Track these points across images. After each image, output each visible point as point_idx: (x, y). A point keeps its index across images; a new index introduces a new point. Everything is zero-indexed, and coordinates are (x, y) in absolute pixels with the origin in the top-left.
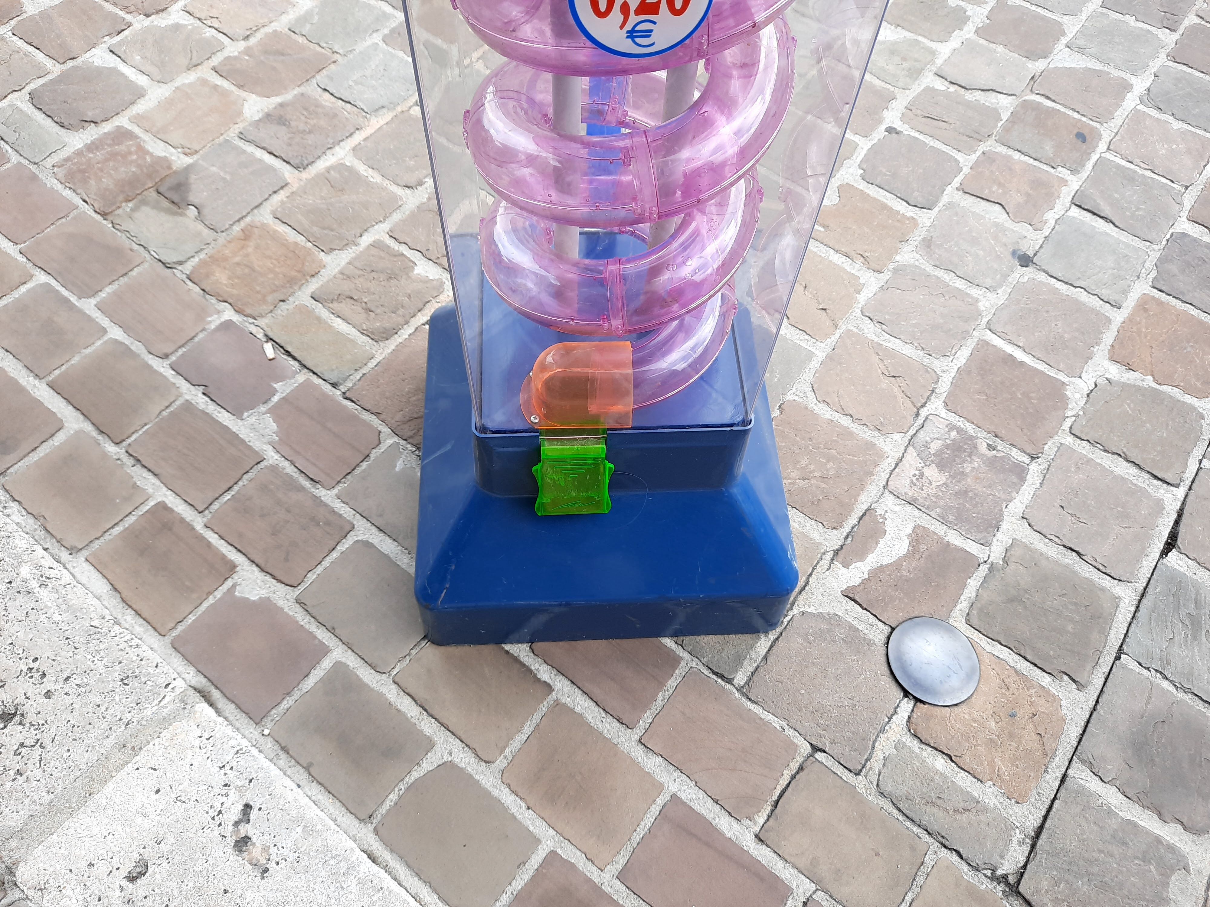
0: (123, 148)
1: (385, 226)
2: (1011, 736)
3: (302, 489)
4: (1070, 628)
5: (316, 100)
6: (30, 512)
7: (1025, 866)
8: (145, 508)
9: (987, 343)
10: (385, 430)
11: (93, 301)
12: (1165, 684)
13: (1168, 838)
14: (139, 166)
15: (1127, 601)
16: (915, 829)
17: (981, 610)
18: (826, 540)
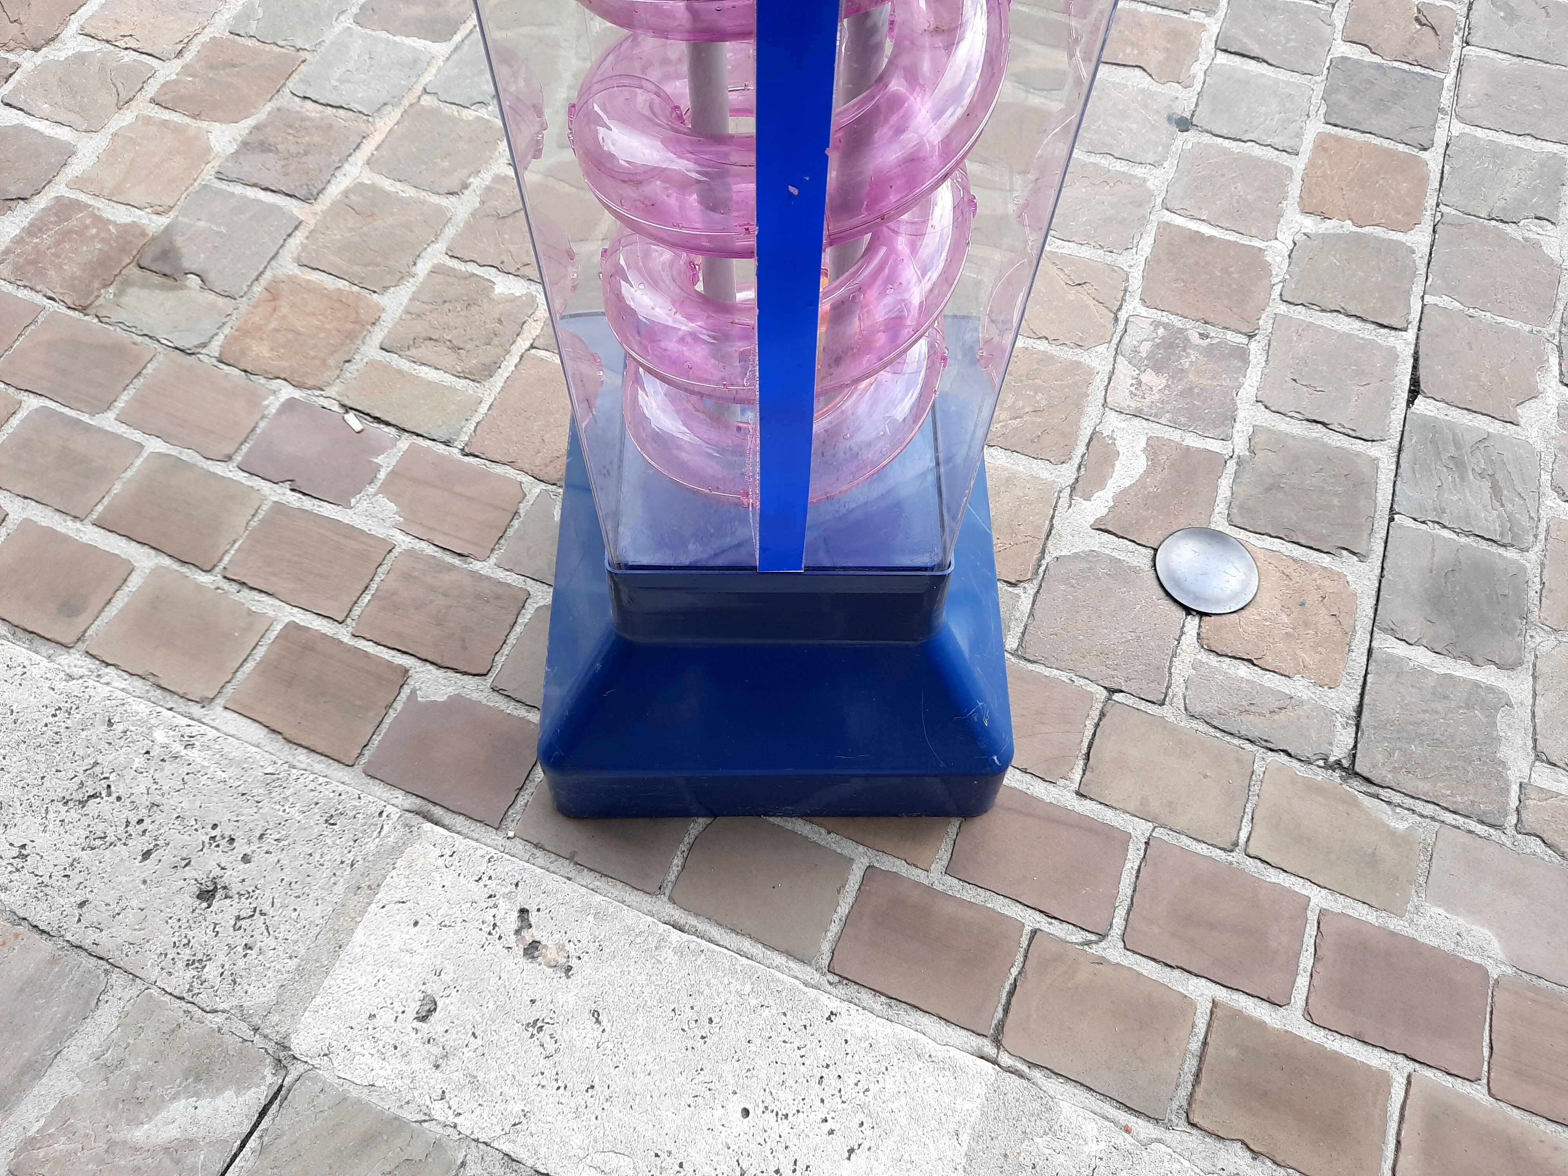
0: (74, 223)
1: (440, 247)
2: (1306, 624)
3: (453, 567)
4: (1335, 502)
5: (298, 112)
6: (133, 672)
7: (1355, 746)
8: (272, 635)
9: (1168, 225)
10: (526, 479)
11: (111, 415)
12: (1446, 533)
13: (1485, 681)
14: (103, 240)
15: (1386, 461)
16: (1236, 741)
17: (1240, 507)
18: (1058, 477)
